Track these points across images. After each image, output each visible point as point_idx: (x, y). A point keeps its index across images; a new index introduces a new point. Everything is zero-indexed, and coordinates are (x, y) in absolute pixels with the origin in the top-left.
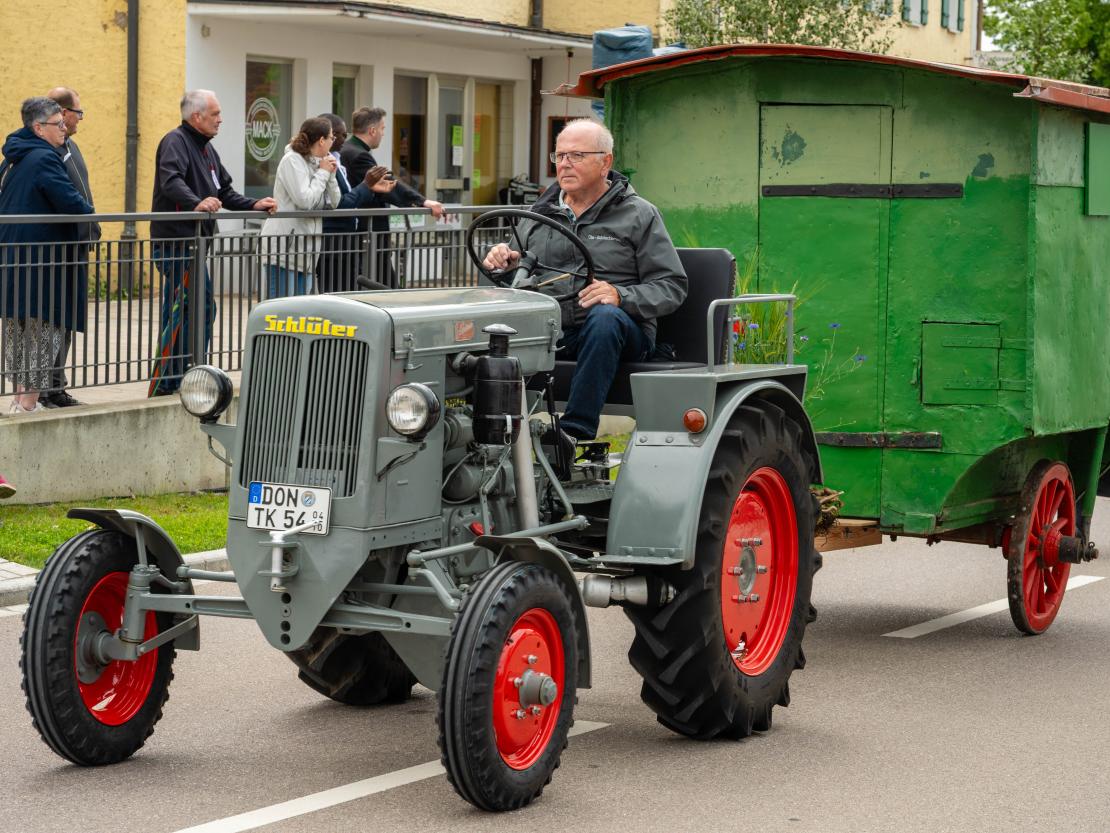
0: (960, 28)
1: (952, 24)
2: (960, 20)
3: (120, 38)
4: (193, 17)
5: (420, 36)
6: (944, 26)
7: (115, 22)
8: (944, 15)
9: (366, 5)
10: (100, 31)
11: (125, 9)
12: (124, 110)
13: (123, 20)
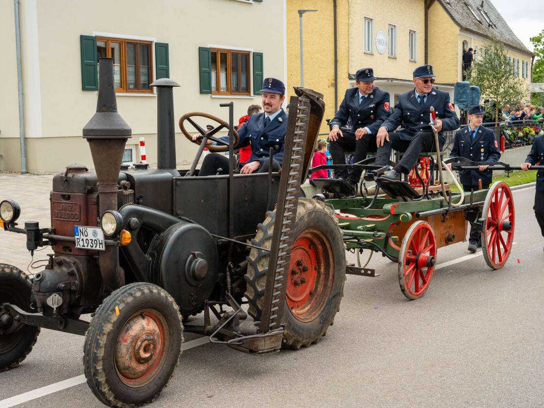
0: (527, 77)
1: (525, 76)
2: (527, 75)
3: (333, 89)
4: (350, 83)
5: (402, 86)
6: (523, 77)
7: (332, 85)
8: (523, 74)
9: (393, 79)
10: (328, 88)
11: (334, 82)
12: (334, 107)
13: (334, 85)
